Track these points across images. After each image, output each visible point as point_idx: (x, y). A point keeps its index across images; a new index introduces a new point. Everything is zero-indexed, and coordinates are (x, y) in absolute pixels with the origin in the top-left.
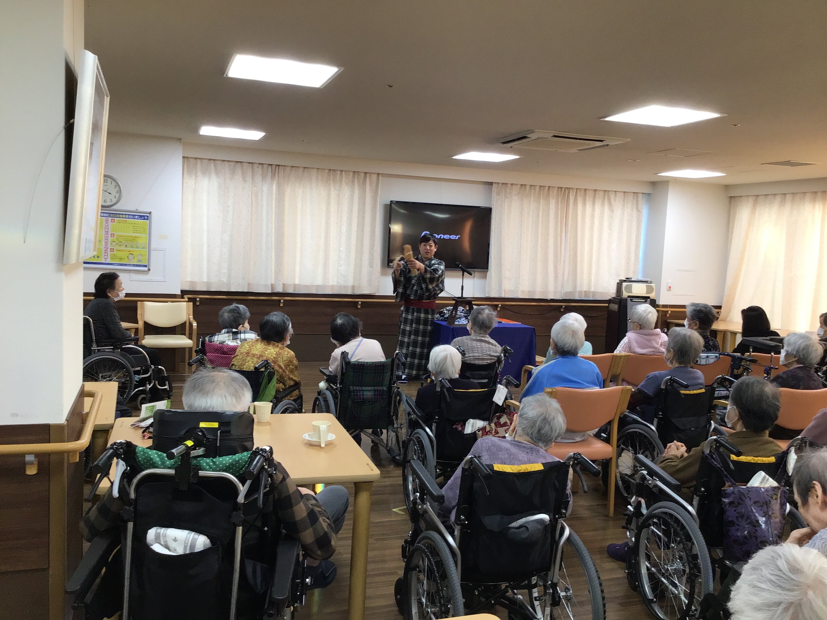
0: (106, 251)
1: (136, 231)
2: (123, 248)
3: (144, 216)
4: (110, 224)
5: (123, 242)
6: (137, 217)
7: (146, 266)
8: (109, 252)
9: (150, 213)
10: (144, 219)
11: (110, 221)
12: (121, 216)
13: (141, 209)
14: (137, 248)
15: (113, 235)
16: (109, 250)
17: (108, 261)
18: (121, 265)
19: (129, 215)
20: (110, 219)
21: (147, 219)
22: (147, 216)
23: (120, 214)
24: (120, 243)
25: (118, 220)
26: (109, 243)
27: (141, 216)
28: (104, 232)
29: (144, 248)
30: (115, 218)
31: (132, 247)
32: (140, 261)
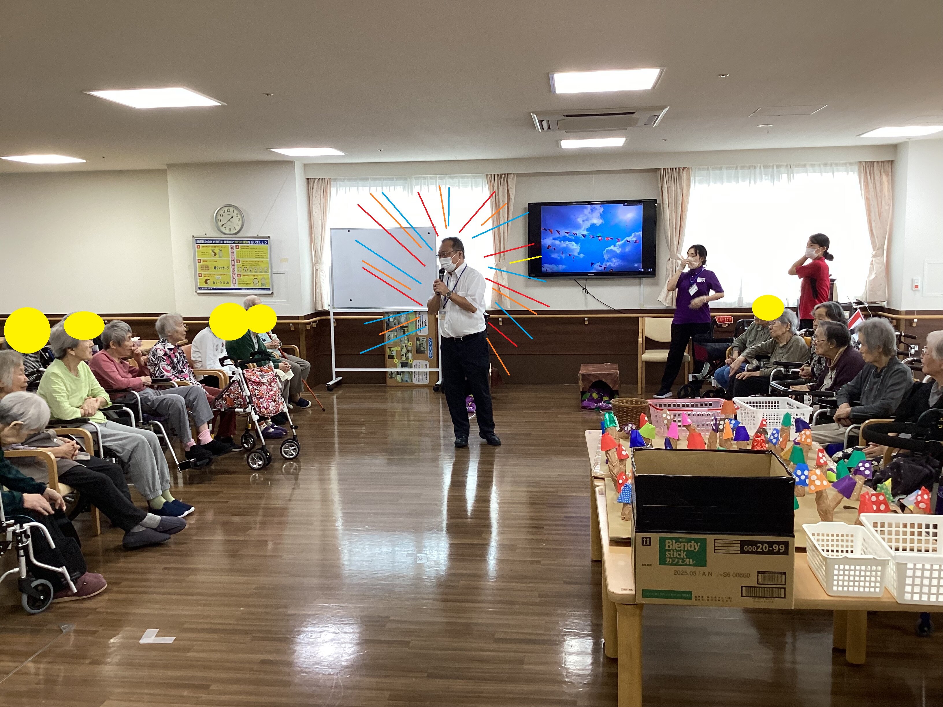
0: (234, 276)
1: (258, 256)
2: (248, 273)
3: (264, 241)
4: (235, 250)
5: (248, 267)
6: (257, 242)
7: (269, 289)
8: (237, 278)
9: (269, 237)
10: (264, 244)
11: (234, 248)
12: (244, 242)
13: (261, 235)
14: (261, 272)
15: (238, 261)
16: (236, 275)
17: (236, 287)
18: (248, 289)
19: (250, 241)
20: (235, 245)
21: (267, 244)
22: (267, 241)
23: (242, 240)
24: (245, 269)
25: (241, 246)
26: (236, 269)
27: (261, 241)
28: (230, 259)
29: (266, 272)
30: (239, 245)
31: (255, 272)
32: (262, 285)
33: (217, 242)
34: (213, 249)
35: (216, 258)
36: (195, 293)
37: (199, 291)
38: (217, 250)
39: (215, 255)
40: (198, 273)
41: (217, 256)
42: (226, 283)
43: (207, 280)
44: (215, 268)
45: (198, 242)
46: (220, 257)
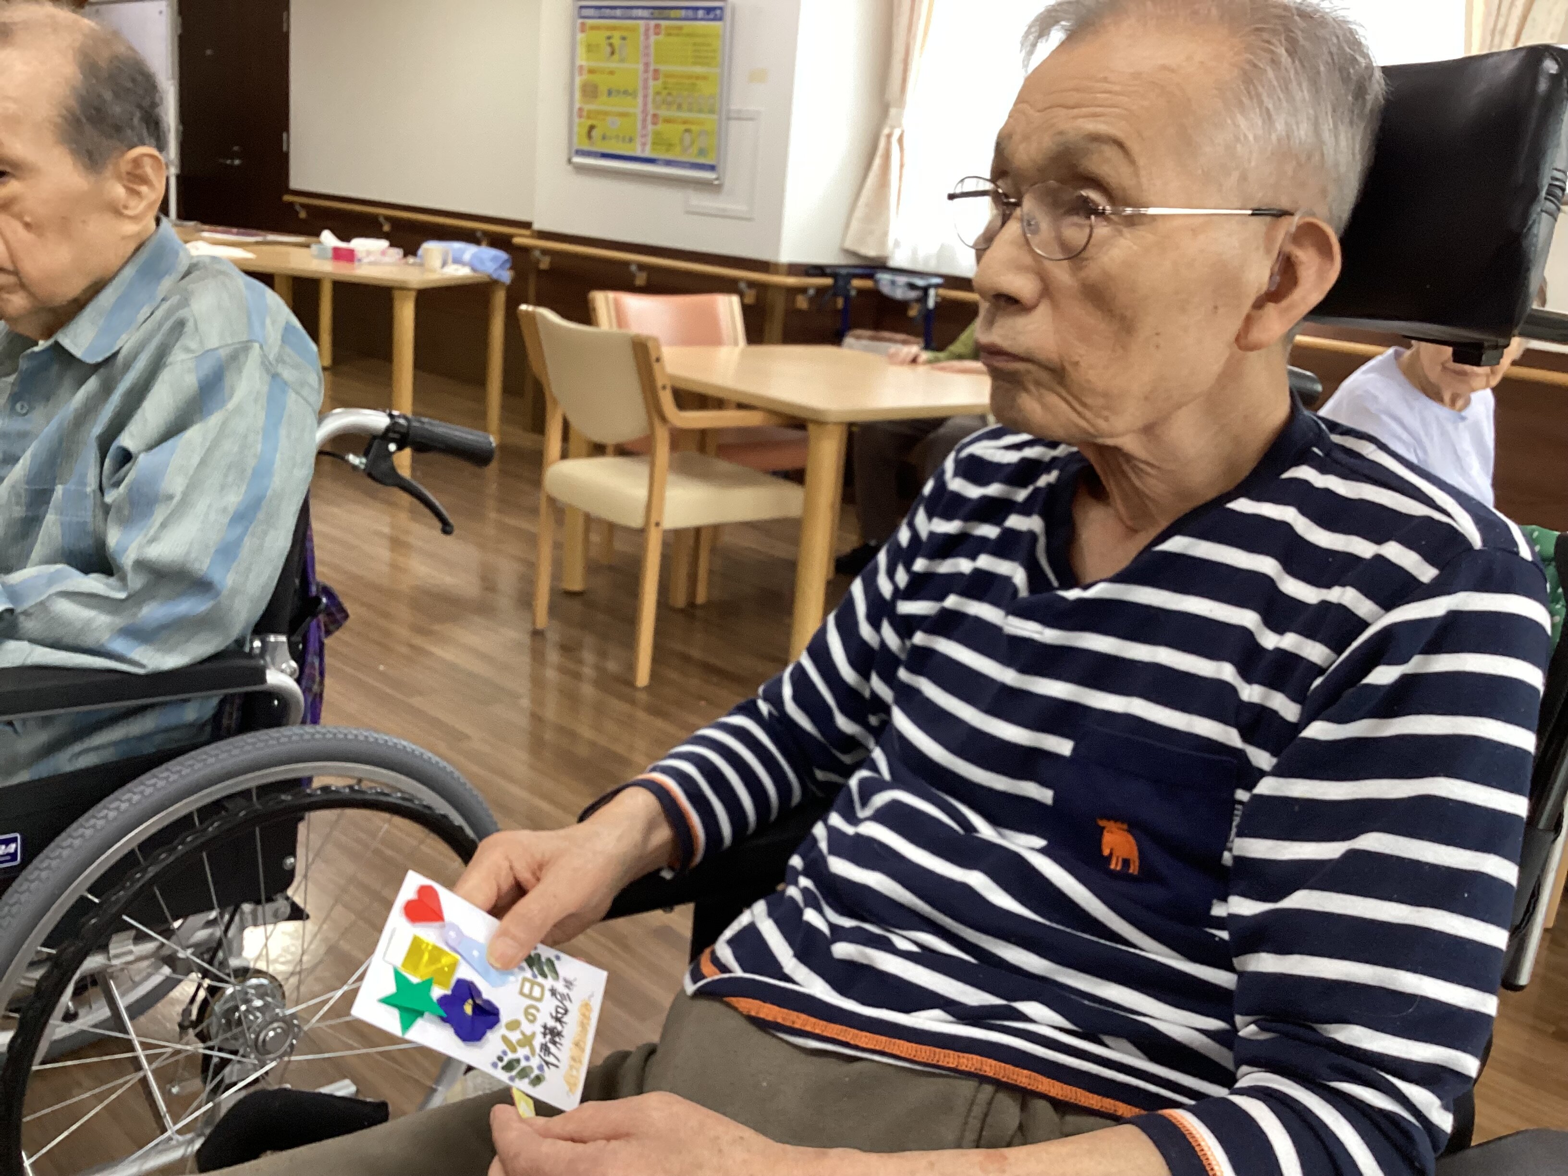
0: (644, 120)
1: (699, 60)
2: (673, 113)
3: (714, 9)
4: (653, 38)
5: (674, 93)
6: (701, 13)
7: (712, 168)
8: (650, 127)
10: (714, 19)
11: (651, 31)
12: (672, 14)
14: (700, 111)
15: (656, 74)
16: (649, 118)
17: (647, 154)
18: (668, 163)
19: (686, 9)
20: (652, 23)
21: (718, 18)
22: (721, 8)
24: (670, 99)
25: (667, 27)
26: (650, 99)
27: (709, 10)
28: (641, 67)
29: (712, 111)
30: (663, 23)
31: (690, 110)
32: (702, 152)
33: (618, 12)
34: (608, 33)
35: (612, 65)
36: (569, 168)
37: (577, 160)
38: (616, 41)
39: (613, 53)
40: (577, 105)
41: (616, 57)
42: (627, 140)
43: (592, 128)
44: (610, 93)
45: (585, 12)
46: (622, 60)
